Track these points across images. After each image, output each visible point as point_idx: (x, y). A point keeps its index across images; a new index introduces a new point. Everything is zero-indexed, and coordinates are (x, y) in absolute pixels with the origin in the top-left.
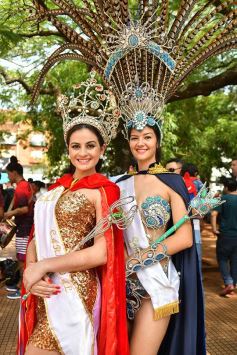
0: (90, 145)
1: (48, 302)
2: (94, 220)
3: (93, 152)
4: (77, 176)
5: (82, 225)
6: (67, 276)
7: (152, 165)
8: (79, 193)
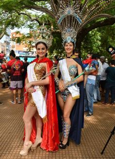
0: (43, 49)
1: (33, 94)
2: (45, 72)
3: (44, 51)
4: (40, 59)
5: (42, 73)
6: (38, 87)
7: (72, 55)
8: (41, 64)
